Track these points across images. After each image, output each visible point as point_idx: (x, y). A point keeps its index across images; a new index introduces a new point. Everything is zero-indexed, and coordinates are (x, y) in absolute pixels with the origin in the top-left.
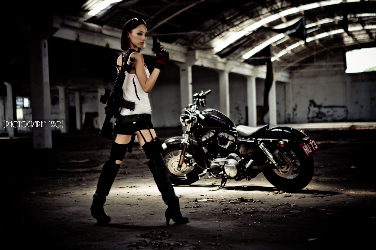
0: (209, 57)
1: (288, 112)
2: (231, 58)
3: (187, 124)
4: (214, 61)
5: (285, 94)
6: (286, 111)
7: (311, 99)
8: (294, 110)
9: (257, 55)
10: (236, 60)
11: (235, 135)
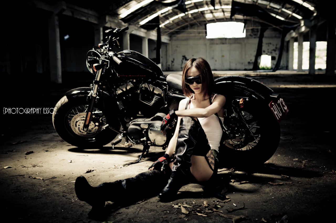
0: (116, 21)
1: (168, 64)
2: (131, 23)
3: (95, 71)
4: (119, 25)
5: (166, 51)
6: (167, 62)
7: (183, 55)
8: (173, 62)
9: (150, 22)
10: (135, 25)
11: (164, 87)
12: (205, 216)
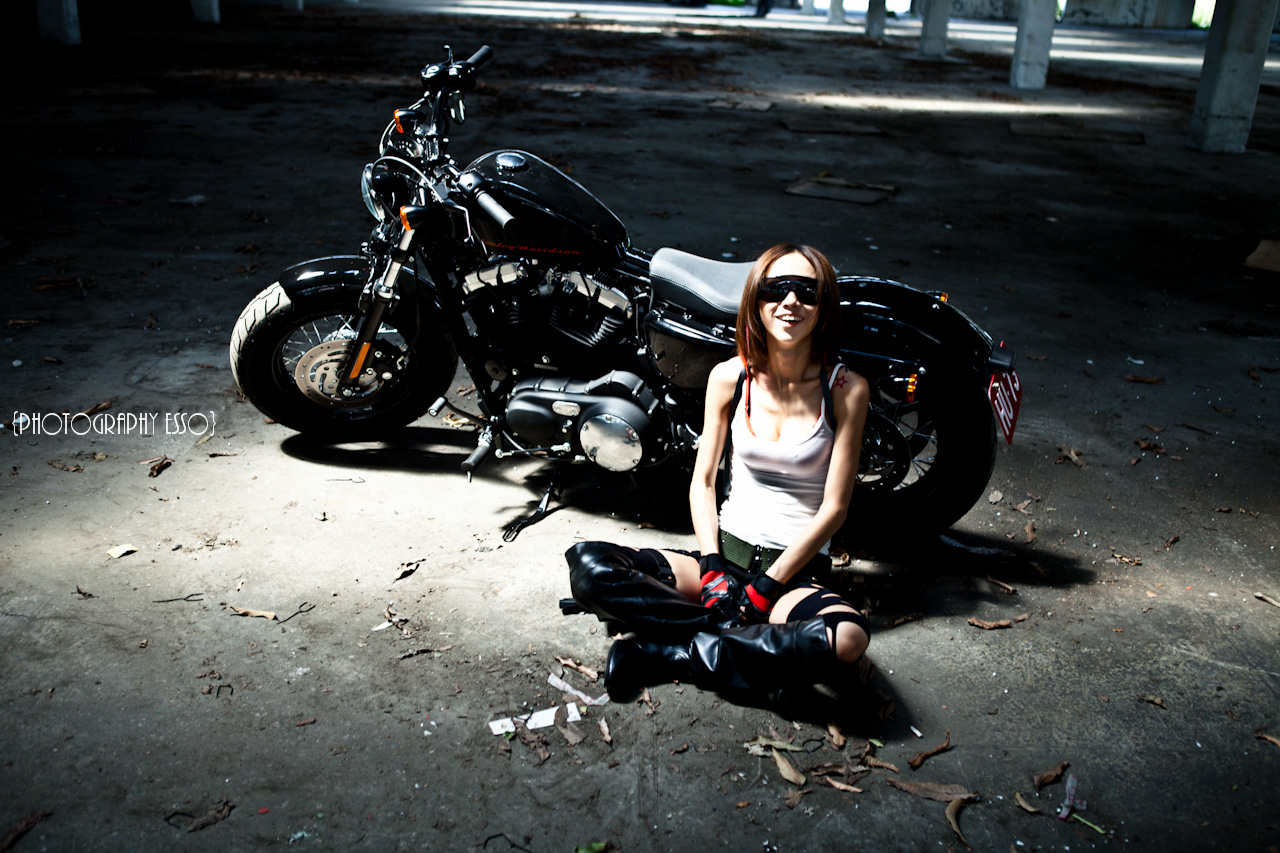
11: (638, 294)
12: (854, 792)
